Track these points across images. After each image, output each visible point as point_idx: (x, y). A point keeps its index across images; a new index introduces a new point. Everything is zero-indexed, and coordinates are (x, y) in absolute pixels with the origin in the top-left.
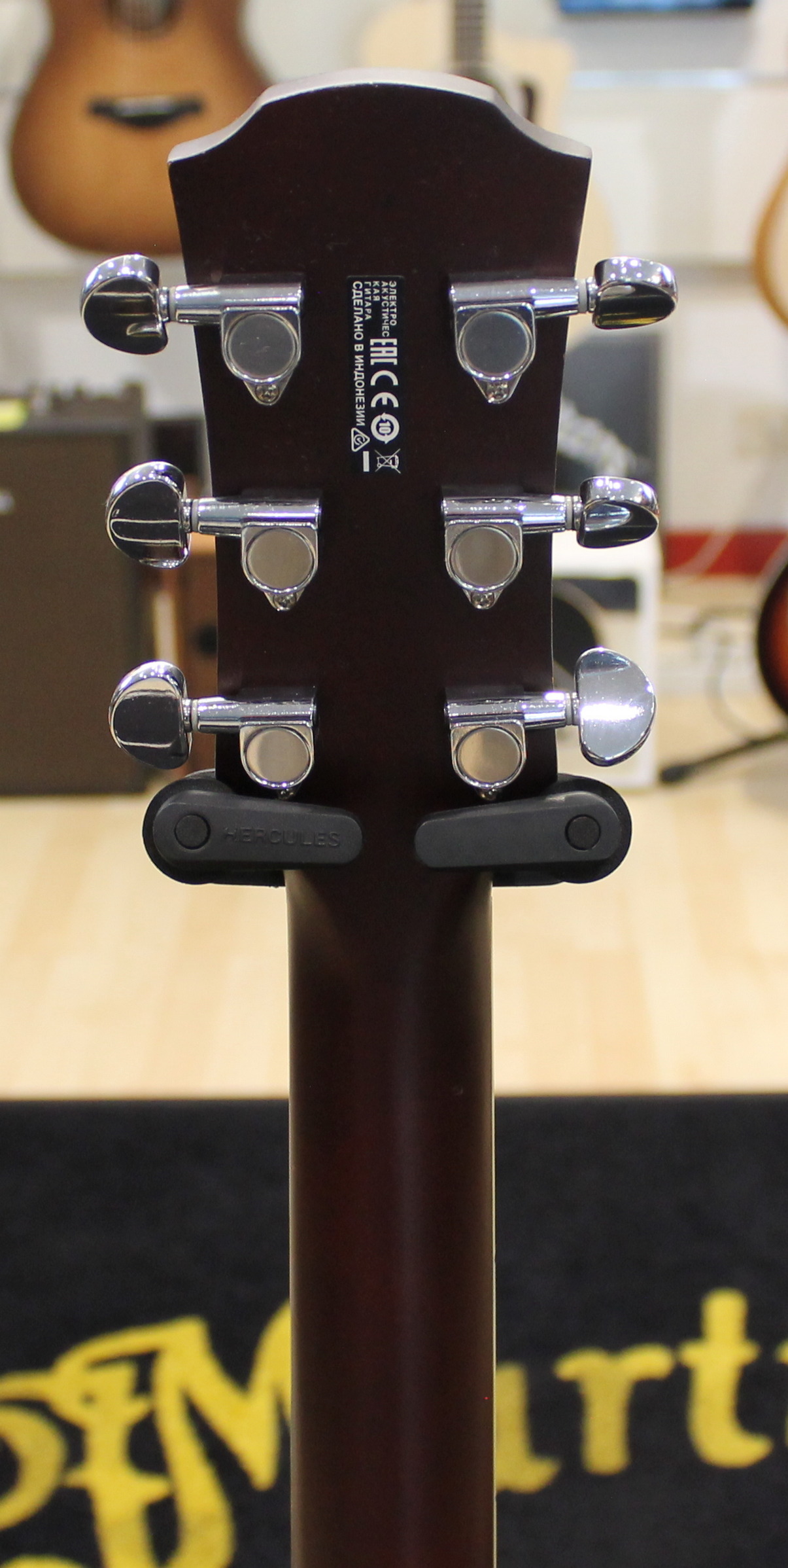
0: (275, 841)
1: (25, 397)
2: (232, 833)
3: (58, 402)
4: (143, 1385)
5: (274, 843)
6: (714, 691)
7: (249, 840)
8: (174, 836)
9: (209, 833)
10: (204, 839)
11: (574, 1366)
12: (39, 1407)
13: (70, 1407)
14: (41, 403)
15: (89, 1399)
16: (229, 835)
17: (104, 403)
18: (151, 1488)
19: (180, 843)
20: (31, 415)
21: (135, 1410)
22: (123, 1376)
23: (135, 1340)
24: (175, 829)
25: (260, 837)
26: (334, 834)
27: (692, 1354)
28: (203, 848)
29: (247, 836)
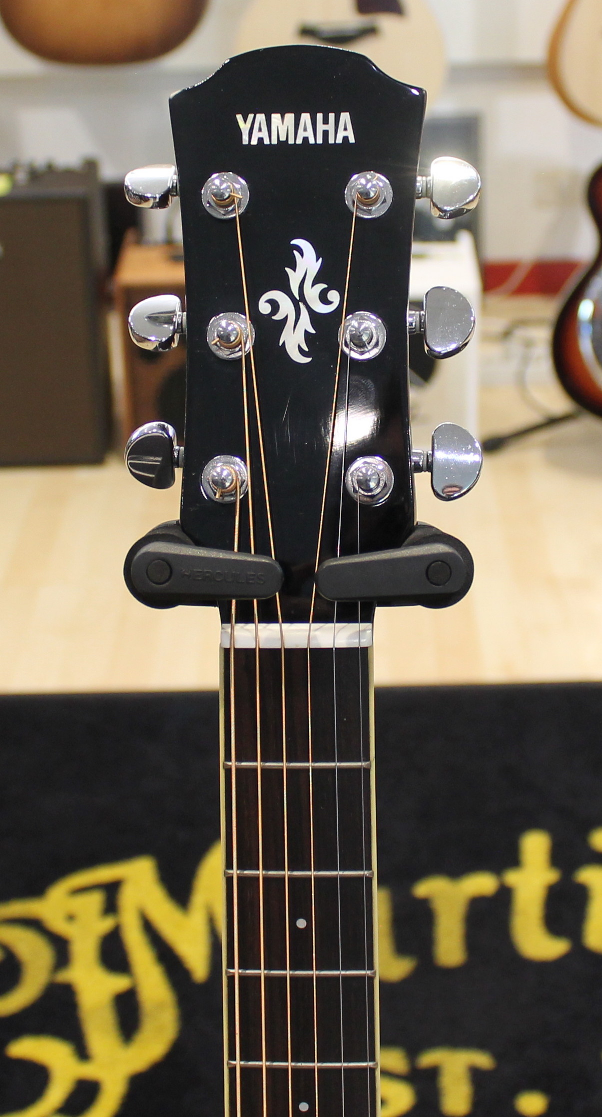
0: (219, 580)
1: (10, 172)
2: (188, 574)
3: (35, 175)
4: (111, 907)
5: (218, 581)
6: (521, 382)
7: (200, 579)
8: (146, 574)
9: (171, 572)
10: (167, 577)
11: (425, 888)
12: (34, 924)
13: (58, 924)
14: (22, 176)
15: (71, 918)
16: (186, 575)
17: (68, 174)
18: (120, 983)
19: (151, 580)
20: (14, 185)
21: (106, 925)
22: (96, 900)
23: (104, 874)
24: (147, 570)
25: (208, 577)
26: (261, 575)
27: (512, 878)
28: (167, 583)
29: (198, 576)
